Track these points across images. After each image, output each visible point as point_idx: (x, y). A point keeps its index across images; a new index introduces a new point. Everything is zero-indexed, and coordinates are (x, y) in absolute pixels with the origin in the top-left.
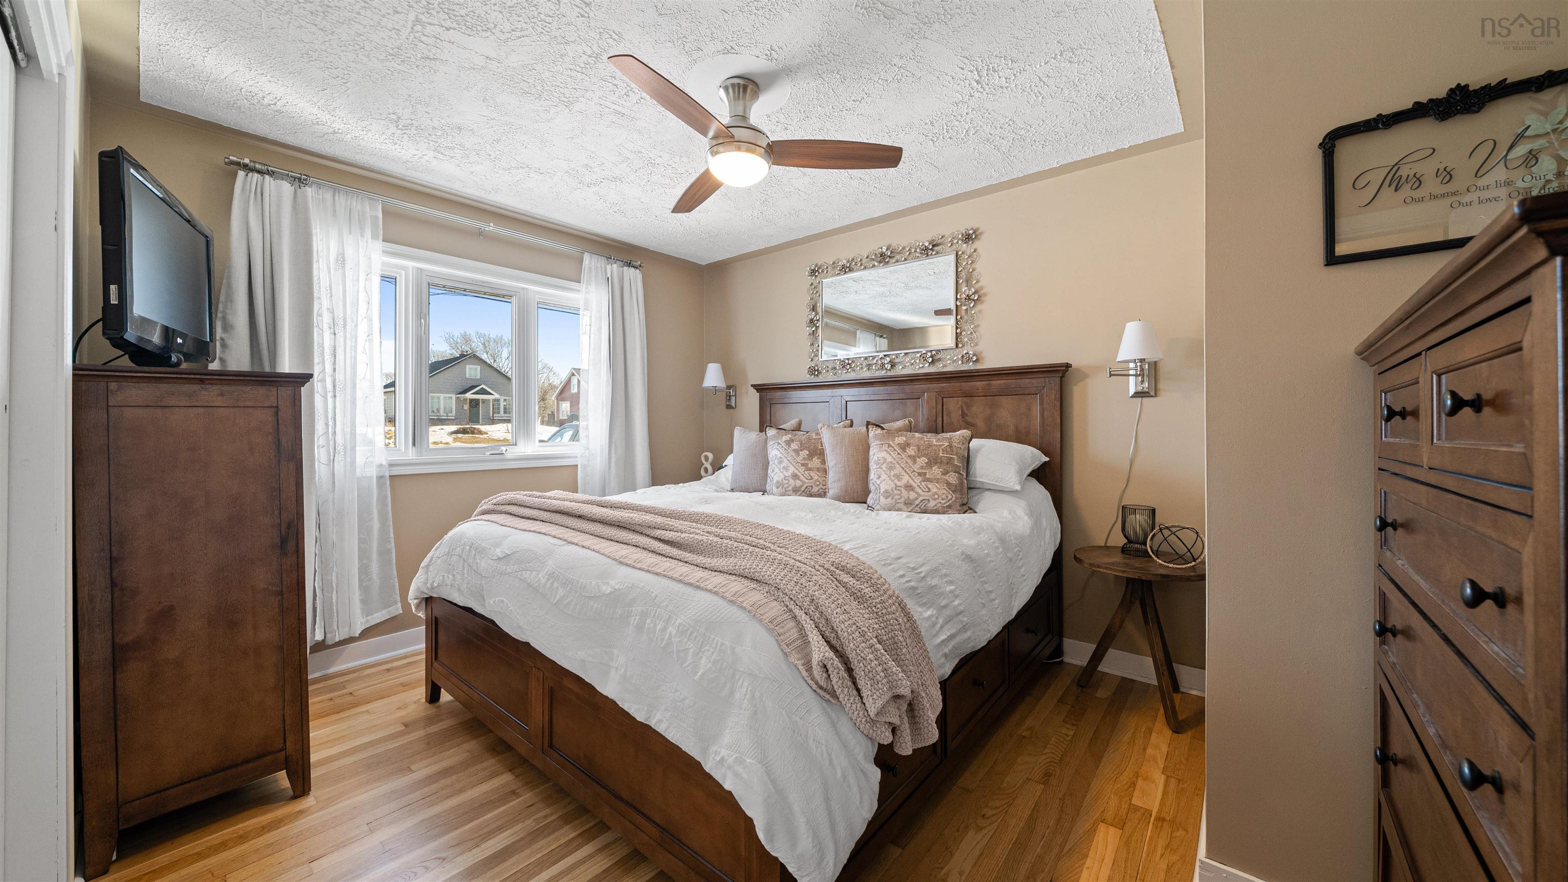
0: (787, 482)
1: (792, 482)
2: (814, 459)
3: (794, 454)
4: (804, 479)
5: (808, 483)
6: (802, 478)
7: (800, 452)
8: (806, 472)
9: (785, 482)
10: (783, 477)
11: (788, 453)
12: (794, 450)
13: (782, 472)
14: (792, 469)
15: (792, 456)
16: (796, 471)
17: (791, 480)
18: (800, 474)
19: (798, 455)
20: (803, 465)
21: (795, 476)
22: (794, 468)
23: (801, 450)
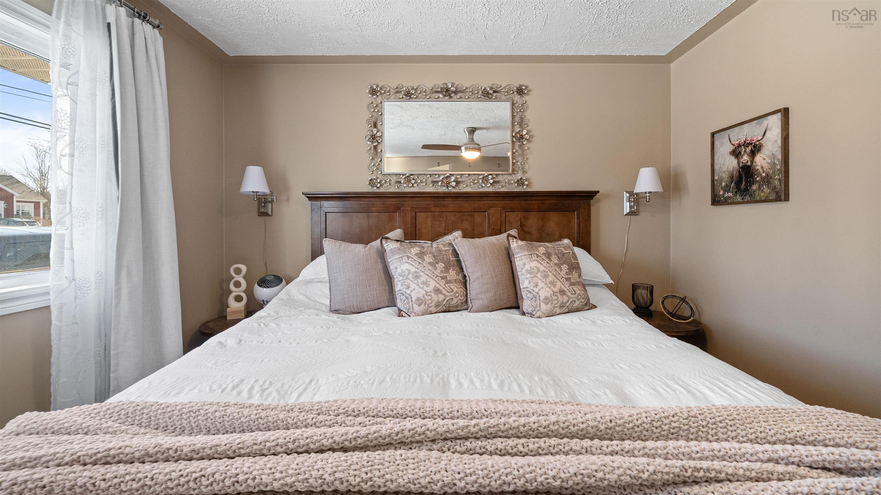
0: (430, 297)
1: (435, 297)
2: (450, 271)
3: (430, 268)
4: (446, 293)
5: (450, 296)
6: (444, 291)
7: (437, 265)
8: (446, 285)
9: (427, 298)
10: (424, 293)
11: (424, 266)
12: (430, 263)
13: (422, 288)
14: (433, 284)
15: (429, 269)
16: (437, 285)
17: (433, 295)
18: (441, 288)
19: (436, 268)
20: (442, 278)
21: (437, 291)
22: (435, 282)
23: (437, 263)
